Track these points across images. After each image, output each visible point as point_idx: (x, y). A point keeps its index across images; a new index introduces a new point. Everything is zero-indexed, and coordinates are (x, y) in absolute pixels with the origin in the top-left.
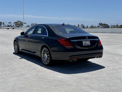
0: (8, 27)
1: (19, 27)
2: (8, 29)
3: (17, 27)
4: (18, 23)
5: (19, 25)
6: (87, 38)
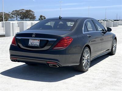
6: (34, 36)
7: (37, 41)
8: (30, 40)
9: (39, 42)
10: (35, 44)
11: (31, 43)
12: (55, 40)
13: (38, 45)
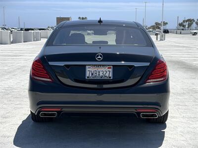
2: (195, 34)
6: (99, 59)
8: (87, 67)
9: (111, 70)
10: (101, 74)
11: (92, 74)
13: (110, 77)
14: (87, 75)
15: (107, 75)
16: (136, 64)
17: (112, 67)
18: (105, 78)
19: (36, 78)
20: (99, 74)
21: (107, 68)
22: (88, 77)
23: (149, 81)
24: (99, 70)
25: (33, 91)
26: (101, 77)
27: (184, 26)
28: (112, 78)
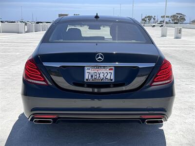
0: (154, 24)
1: (177, 23)
2: (154, 26)
3: (175, 23)
4: (178, 17)
5: (178, 20)
7: (108, 70)
8: (86, 68)
9: (112, 71)
10: (102, 76)
11: (92, 76)
12: (153, 65)
13: (112, 80)
14: (86, 77)
15: (108, 77)
16: (141, 65)
17: (113, 68)
18: (106, 81)
19: (29, 80)
20: (99, 76)
21: (108, 69)
22: (87, 80)
23: (155, 84)
24: (99, 72)
25: (26, 95)
26: (102, 80)
27: (145, 21)
28: (113, 81)
